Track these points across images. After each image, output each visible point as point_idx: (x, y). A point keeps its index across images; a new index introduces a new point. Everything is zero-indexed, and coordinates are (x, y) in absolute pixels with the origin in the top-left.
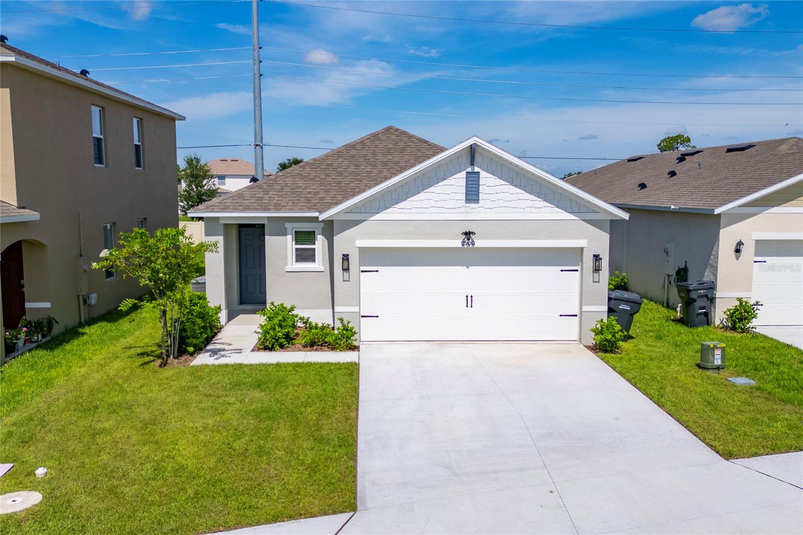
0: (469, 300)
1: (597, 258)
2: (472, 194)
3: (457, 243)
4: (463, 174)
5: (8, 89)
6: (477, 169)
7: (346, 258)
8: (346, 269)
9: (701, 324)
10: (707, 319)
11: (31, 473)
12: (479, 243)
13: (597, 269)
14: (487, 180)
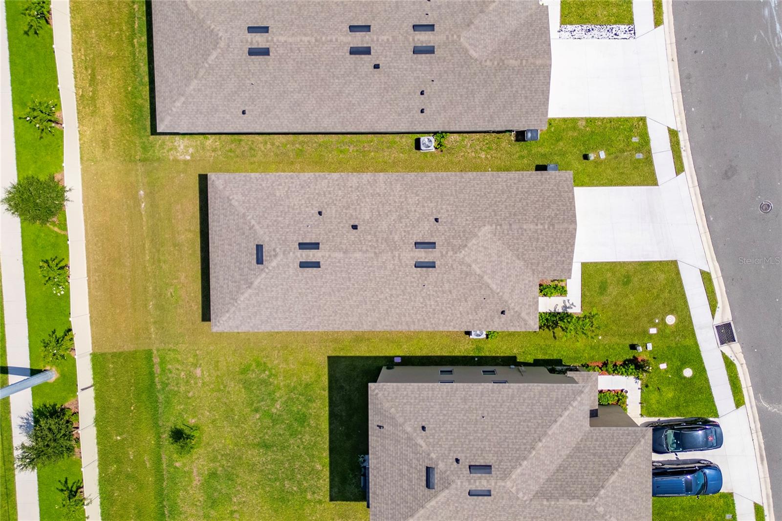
11: (657, 323)
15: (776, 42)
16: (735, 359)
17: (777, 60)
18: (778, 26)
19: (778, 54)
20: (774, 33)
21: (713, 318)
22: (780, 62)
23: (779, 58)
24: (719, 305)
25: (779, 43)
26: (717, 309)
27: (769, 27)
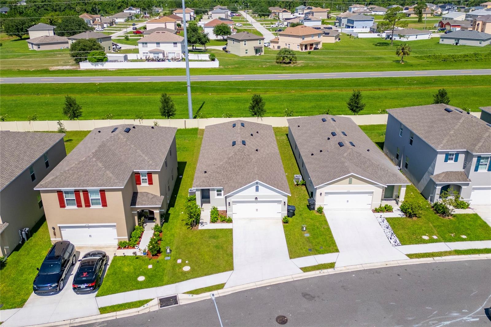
0: (257, 210)
1: (285, 202)
2: (257, 190)
3: (254, 200)
4: (255, 186)
5: (158, 175)
6: (258, 185)
7: (229, 203)
8: (229, 205)
9: (312, 210)
10: (314, 209)
11: (185, 262)
12: (259, 200)
13: (285, 205)
14: (260, 187)
15: (433, 322)
16: (145, 308)
17: (417, 324)
18: (448, 323)
19: (423, 323)
20: (440, 321)
21: (184, 293)
22: (417, 325)
23: (420, 325)
24: (195, 296)
25: (433, 324)
26: (191, 295)
27: (444, 317)
